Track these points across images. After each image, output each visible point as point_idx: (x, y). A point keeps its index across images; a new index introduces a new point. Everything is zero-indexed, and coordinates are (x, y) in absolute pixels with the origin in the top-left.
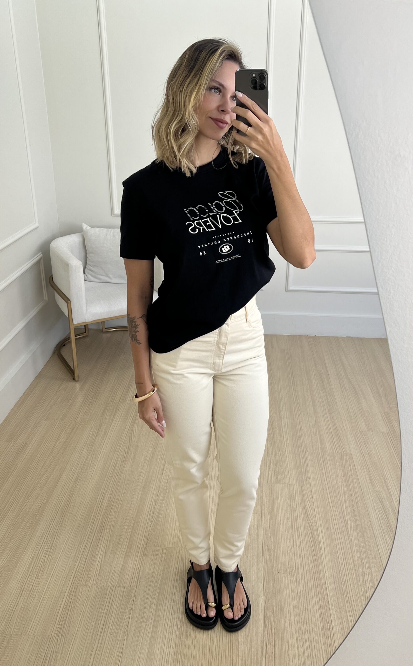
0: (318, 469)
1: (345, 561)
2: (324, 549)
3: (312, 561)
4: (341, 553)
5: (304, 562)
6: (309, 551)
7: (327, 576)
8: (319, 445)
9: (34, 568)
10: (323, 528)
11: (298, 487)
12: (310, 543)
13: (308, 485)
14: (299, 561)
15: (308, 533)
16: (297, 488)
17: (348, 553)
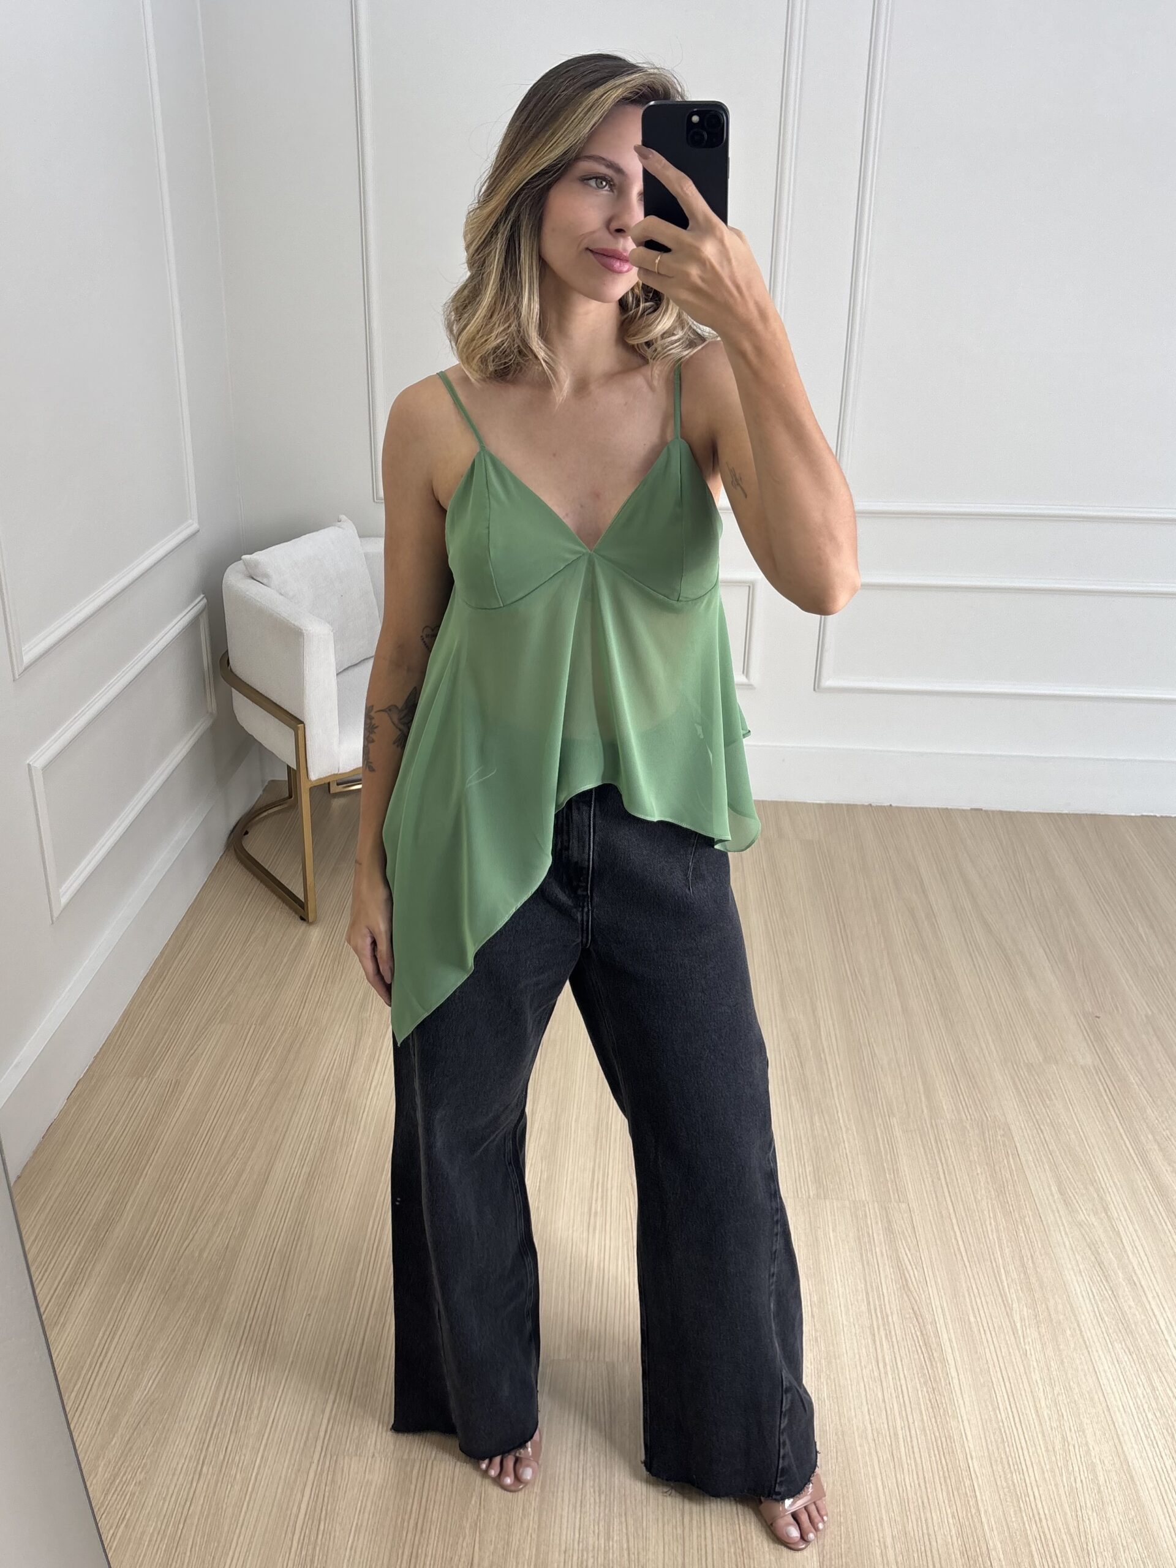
0: (926, 1164)
1: (1014, 1410)
2: (956, 1376)
3: (929, 1405)
4: (1003, 1388)
5: (909, 1410)
6: (919, 1379)
7: (972, 1446)
8: (923, 1099)
9: (227, 1405)
10: (949, 1317)
11: (877, 1211)
12: (919, 1358)
13: (903, 1206)
14: (895, 1405)
15: (913, 1332)
16: (875, 1212)
17: (1021, 1386)
